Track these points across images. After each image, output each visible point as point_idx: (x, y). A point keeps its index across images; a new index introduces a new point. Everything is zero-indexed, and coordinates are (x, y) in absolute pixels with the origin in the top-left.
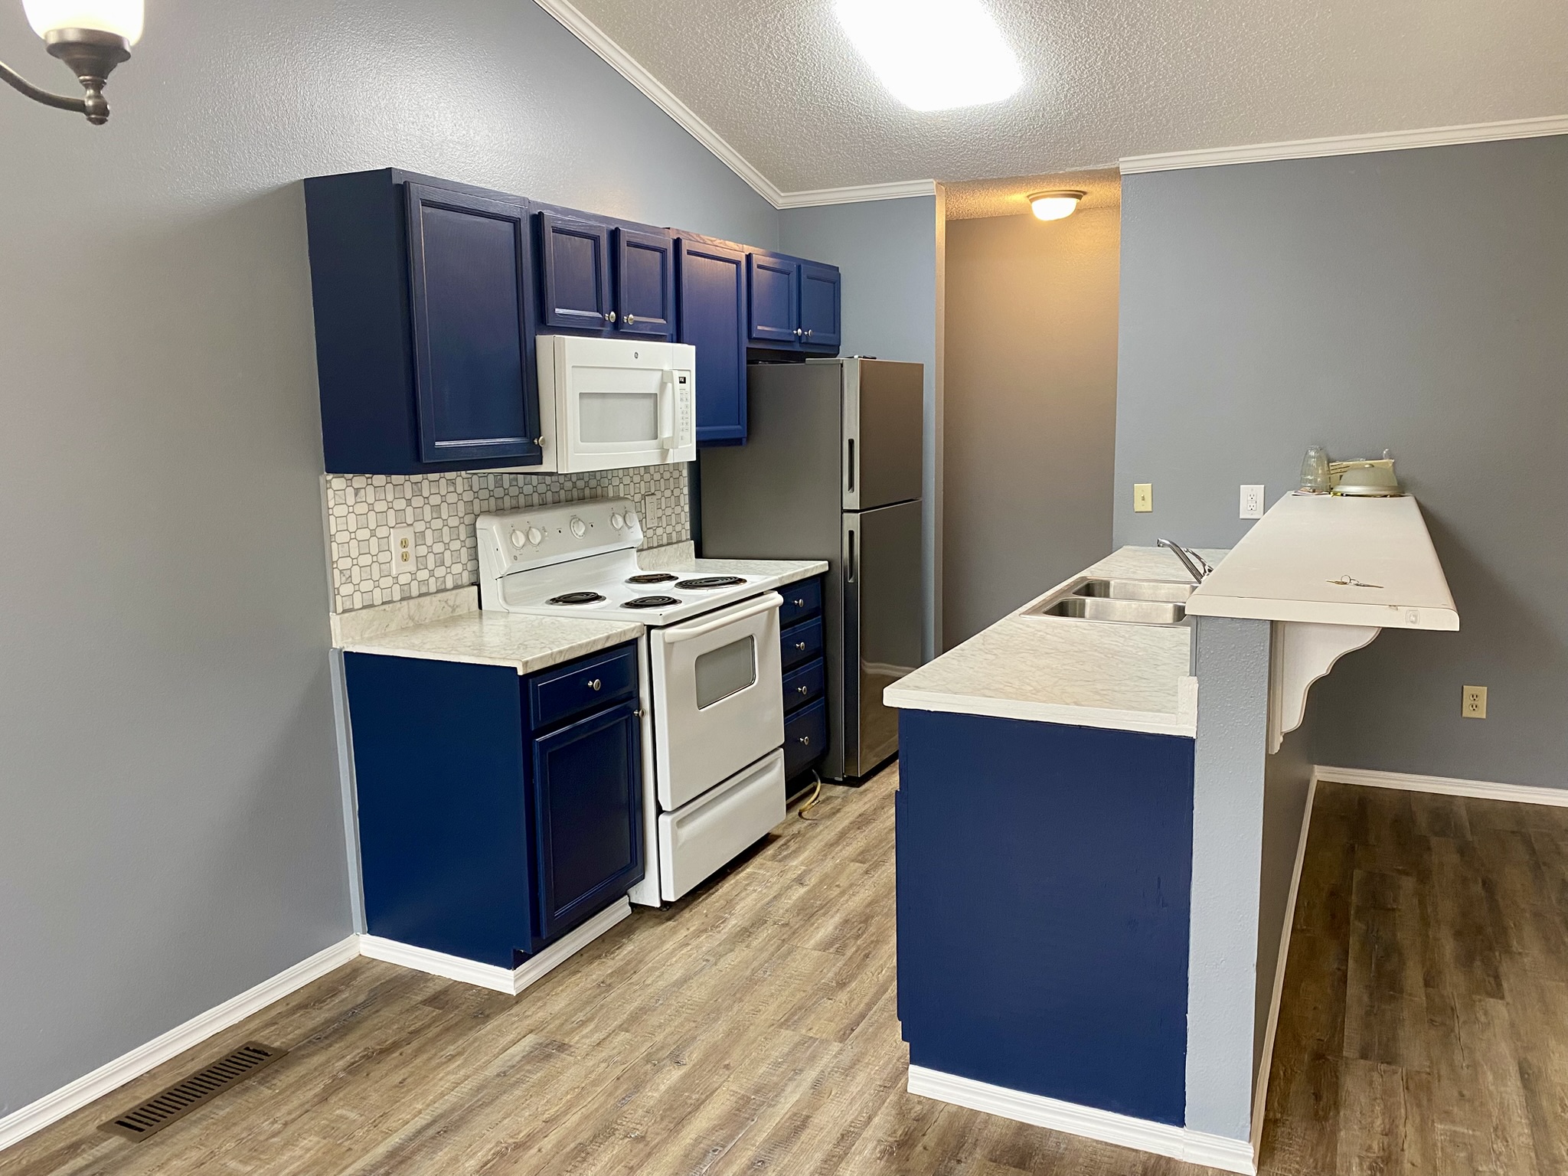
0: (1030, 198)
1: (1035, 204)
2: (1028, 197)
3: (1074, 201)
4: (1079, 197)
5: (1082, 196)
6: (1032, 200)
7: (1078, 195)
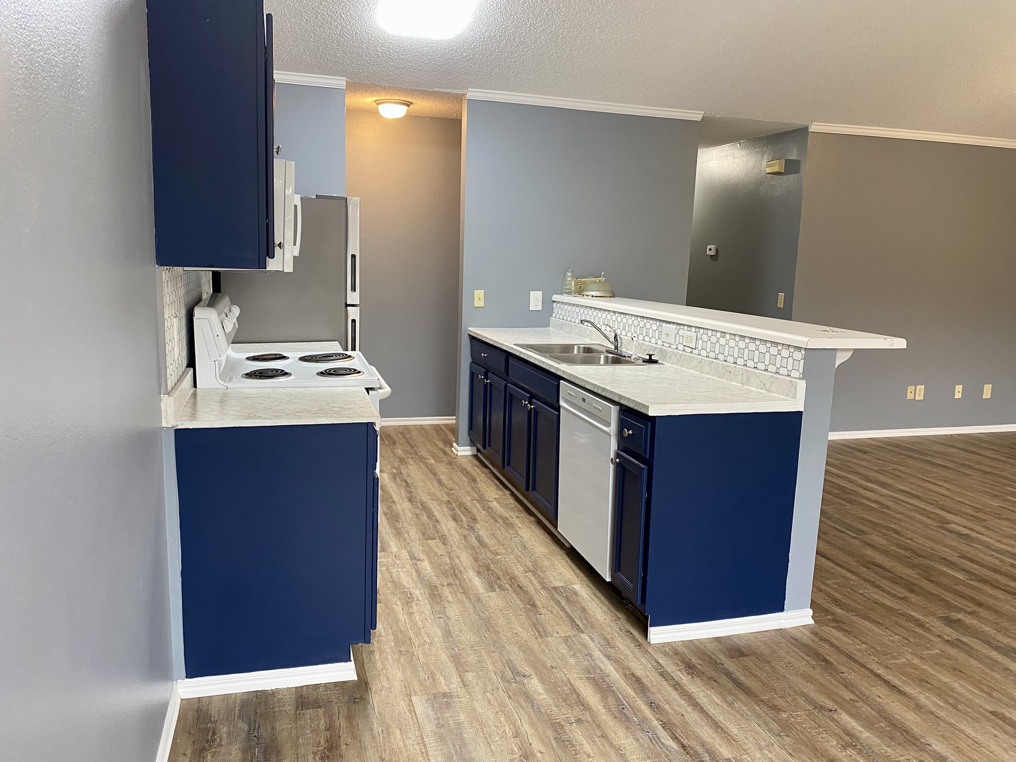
0: (377, 102)
1: (380, 107)
2: (375, 101)
3: (406, 108)
4: (408, 106)
5: (410, 105)
6: (378, 104)
7: (408, 104)
